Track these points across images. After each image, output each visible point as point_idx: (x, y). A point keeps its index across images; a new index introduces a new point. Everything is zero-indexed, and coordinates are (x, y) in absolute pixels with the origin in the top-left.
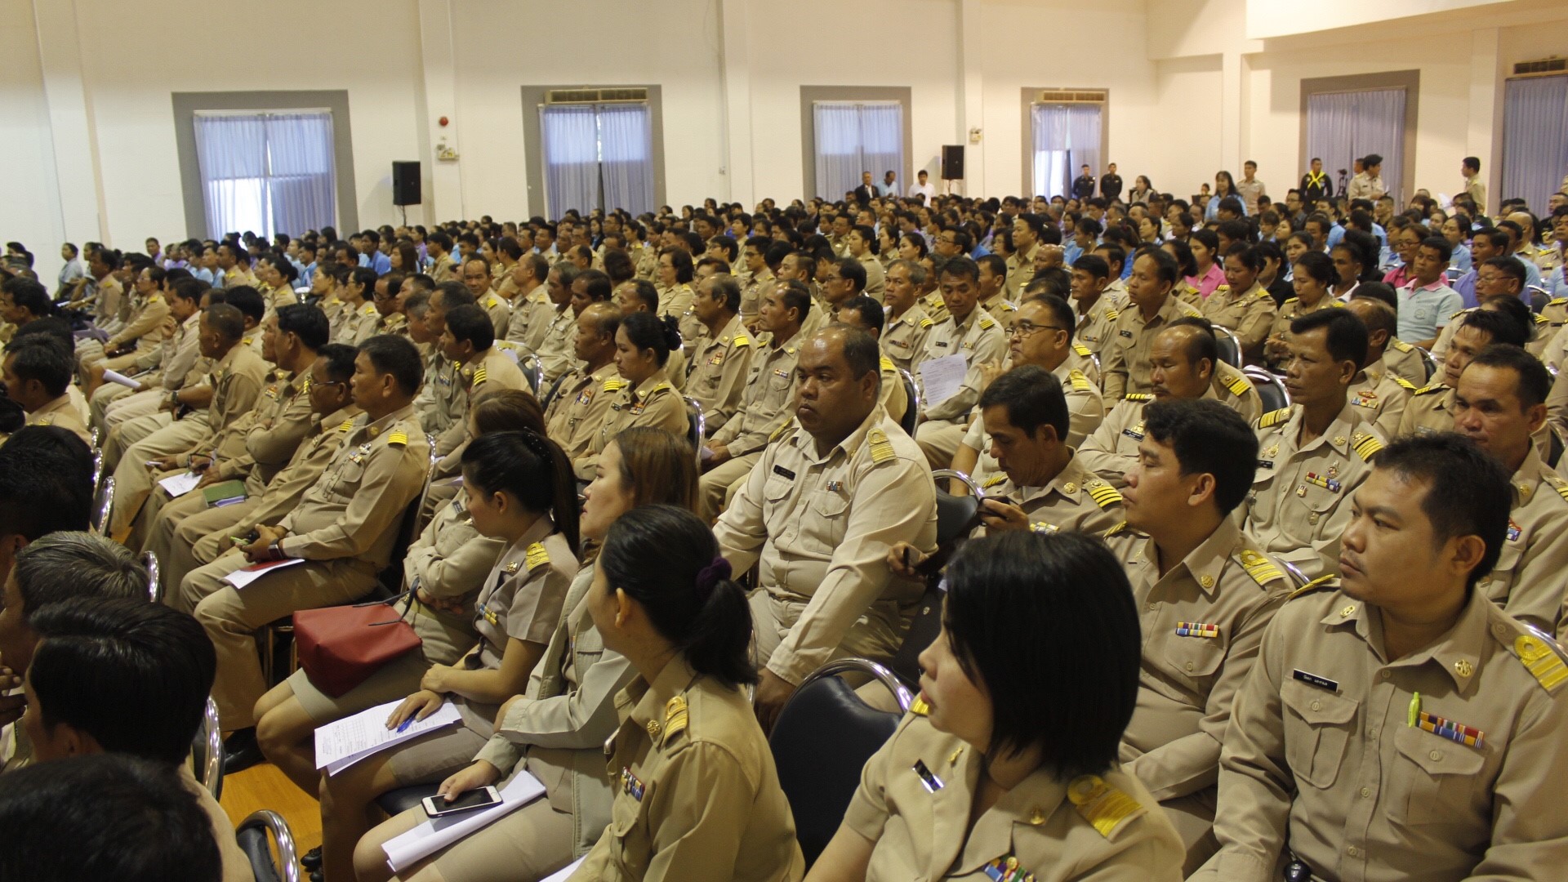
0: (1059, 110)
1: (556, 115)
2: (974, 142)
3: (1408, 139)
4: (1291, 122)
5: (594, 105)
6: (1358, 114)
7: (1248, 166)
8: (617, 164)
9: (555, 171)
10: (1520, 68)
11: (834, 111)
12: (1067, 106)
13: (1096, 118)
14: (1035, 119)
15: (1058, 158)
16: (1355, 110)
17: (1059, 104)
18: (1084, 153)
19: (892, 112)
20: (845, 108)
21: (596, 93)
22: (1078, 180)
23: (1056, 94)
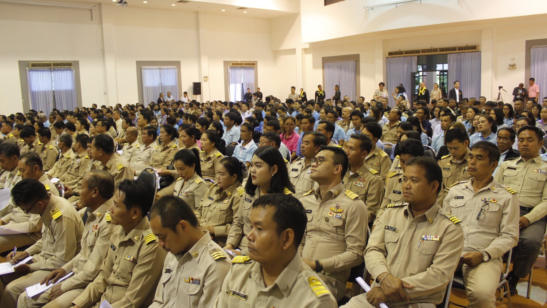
0: (238, 69)
1: (34, 72)
2: (206, 81)
3: (357, 77)
4: (319, 72)
5: (50, 68)
6: (341, 69)
7: (292, 88)
8: (61, 91)
9: (33, 94)
10: (390, 54)
11: (150, 70)
12: (241, 67)
13: (252, 72)
14: (229, 72)
15: (239, 86)
16: (340, 68)
17: (238, 67)
18: (248, 84)
19: (173, 70)
20: (154, 69)
21: (51, 63)
22: (246, 94)
23: (237, 63)
